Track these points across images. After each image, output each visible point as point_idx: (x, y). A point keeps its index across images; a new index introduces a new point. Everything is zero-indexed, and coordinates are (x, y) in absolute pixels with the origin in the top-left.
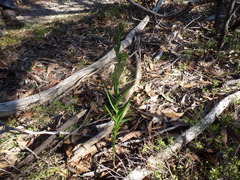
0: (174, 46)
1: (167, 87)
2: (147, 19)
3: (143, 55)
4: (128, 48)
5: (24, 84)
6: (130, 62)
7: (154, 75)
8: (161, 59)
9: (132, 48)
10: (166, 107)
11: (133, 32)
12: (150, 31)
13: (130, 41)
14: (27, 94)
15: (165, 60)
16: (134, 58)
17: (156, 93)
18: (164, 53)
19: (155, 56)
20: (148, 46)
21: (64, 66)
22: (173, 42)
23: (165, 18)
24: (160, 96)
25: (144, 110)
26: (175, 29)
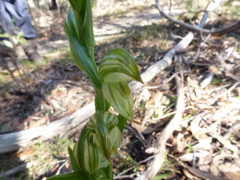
0: (229, 67)
1: (224, 125)
2: (190, 37)
3: (186, 78)
4: (166, 69)
5: (40, 110)
6: (167, 87)
7: (202, 107)
8: (211, 83)
9: (171, 70)
10: (227, 160)
11: (173, 51)
12: (195, 49)
13: (170, 61)
14: (38, 123)
15: (218, 85)
16: (174, 82)
17: (208, 135)
18: (215, 76)
19: (203, 79)
20: (192, 66)
21: (87, 90)
22: (227, 62)
23: (213, 34)
24: (215, 141)
25: (189, 164)
26: (229, 46)
